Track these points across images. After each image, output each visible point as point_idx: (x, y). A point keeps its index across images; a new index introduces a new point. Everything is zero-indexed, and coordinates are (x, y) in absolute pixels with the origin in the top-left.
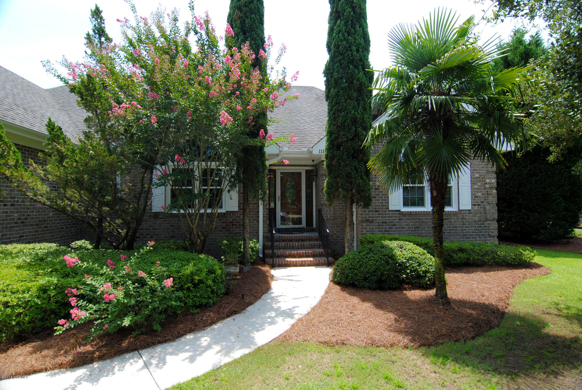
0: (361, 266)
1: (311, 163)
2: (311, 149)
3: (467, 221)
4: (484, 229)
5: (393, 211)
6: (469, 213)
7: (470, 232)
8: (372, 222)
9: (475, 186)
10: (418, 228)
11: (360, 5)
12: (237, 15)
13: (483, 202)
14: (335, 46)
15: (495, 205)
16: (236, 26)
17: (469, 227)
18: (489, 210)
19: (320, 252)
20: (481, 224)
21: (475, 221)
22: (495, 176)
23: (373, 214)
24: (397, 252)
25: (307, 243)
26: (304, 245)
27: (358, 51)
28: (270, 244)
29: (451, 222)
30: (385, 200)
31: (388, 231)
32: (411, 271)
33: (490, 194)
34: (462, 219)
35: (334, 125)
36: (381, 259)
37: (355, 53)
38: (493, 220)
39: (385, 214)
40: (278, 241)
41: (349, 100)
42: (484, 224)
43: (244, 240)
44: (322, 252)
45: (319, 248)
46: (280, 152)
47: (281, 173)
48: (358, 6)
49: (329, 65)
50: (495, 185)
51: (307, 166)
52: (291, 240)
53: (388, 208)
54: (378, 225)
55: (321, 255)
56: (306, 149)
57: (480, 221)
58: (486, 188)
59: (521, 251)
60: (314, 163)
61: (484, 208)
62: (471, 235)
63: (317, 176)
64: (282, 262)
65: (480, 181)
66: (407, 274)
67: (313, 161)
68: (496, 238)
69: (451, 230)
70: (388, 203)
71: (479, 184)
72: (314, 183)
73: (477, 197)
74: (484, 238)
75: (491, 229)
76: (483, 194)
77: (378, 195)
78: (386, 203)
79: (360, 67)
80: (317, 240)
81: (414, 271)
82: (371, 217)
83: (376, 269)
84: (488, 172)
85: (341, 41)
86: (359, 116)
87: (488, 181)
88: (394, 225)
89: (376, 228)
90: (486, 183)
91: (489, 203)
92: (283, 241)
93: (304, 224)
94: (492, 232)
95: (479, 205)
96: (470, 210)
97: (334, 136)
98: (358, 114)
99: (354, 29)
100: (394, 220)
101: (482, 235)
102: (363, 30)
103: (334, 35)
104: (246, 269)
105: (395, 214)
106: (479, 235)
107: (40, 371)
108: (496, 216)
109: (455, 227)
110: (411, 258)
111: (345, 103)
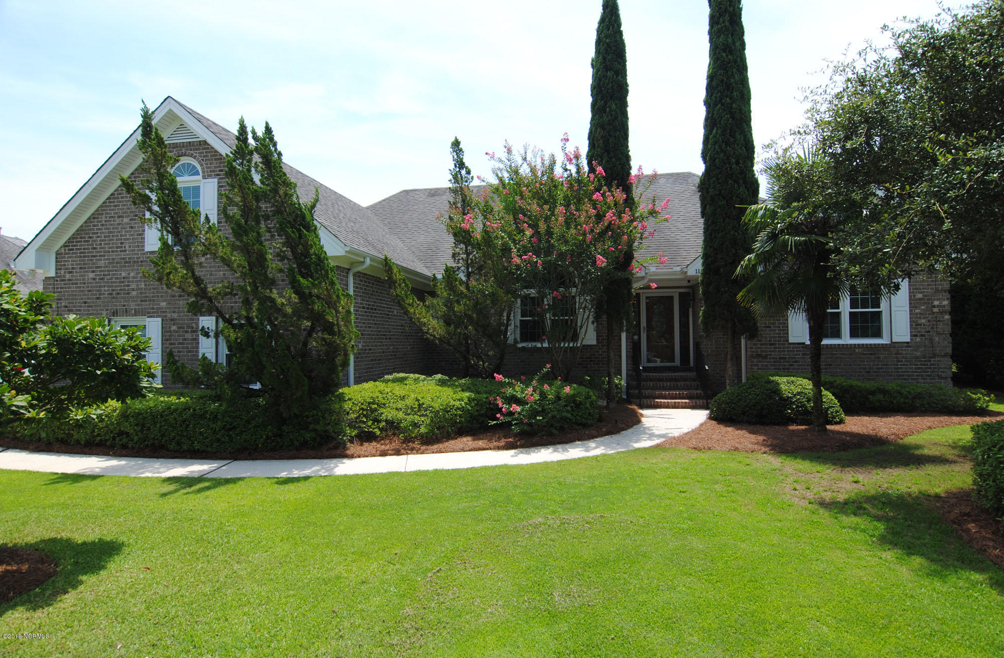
0: (740, 400)
1: (685, 284)
2: (685, 270)
3: (903, 357)
4: (931, 368)
5: (794, 344)
6: (907, 347)
7: (908, 372)
8: (766, 357)
9: (917, 311)
10: (830, 365)
11: (740, 110)
12: (600, 133)
13: (929, 332)
14: (710, 159)
15: (948, 336)
16: (598, 146)
17: (907, 365)
18: (939, 343)
19: (697, 394)
20: (925, 361)
21: (916, 358)
22: (949, 296)
23: (766, 348)
24: (783, 387)
25: (682, 383)
26: (677, 385)
27: (737, 163)
28: (635, 383)
29: (879, 358)
30: (784, 330)
31: (788, 369)
32: (798, 407)
33: (939, 321)
34: (896, 354)
35: (711, 247)
36: (763, 393)
37: (734, 166)
38: (946, 355)
39: (783, 348)
40: (645, 381)
41: (727, 219)
42: (930, 361)
43: (609, 375)
44: (701, 394)
45: (697, 389)
46: (646, 273)
47: (647, 298)
48: (738, 111)
49: (704, 179)
50: (948, 308)
51: (681, 287)
52: (660, 380)
53: (787, 340)
54: (774, 362)
55: (698, 397)
56: (678, 269)
57: (925, 357)
58: (934, 313)
59: (969, 393)
60: (690, 284)
61: (931, 340)
62: (910, 376)
63: (694, 300)
64: (651, 403)
65: (924, 303)
66: (792, 409)
67: (689, 281)
68: (949, 380)
69: (880, 368)
70: (788, 334)
71: (923, 307)
72: (691, 310)
73: (921, 325)
74: (930, 379)
75: (941, 368)
76: (929, 321)
77: (773, 324)
78: (784, 334)
79: (741, 181)
80: (694, 380)
81: (801, 407)
82: (764, 351)
83: (756, 403)
84: (937, 291)
85: (717, 153)
86: (739, 236)
87: (936, 303)
88: (796, 362)
89: (771, 365)
90: (934, 307)
91: (938, 333)
92: (651, 380)
93: (677, 362)
94: (942, 372)
95: (922, 335)
96: (908, 343)
97: (710, 259)
98: (739, 234)
99: (734, 137)
100: (796, 355)
101: (927, 375)
102: (745, 136)
103: (709, 146)
104: (613, 405)
105: (797, 347)
106: (923, 376)
107: (487, 449)
108: (949, 350)
109: (886, 365)
110: (799, 393)
111: (723, 222)
